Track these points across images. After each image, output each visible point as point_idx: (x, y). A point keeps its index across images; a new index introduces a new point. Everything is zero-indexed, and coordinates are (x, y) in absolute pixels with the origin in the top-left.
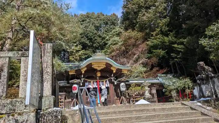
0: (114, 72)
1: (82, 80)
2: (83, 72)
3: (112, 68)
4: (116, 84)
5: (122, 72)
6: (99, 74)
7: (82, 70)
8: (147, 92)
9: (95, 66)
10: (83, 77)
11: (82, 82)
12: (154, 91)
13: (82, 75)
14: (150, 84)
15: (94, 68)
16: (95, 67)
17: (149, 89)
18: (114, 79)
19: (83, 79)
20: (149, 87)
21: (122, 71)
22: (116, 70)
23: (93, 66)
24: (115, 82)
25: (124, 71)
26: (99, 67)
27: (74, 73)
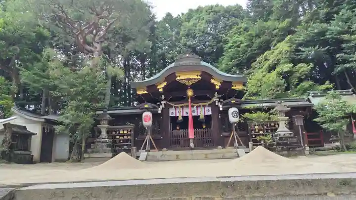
0: (217, 87)
1: (163, 104)
2: (161, 90)
3: (213, 81)
5: (232, 88)
6: (190, 93)
7: (159, 87)
8: (282, 124)
9: (181, 78)
10: (165, 100)
11: (164, 106)
12: (299, 122)
13: (163, 96)
14: (289, 109)
15: (181, 82)
16: (182, 80)
17: (288, 118)
18: (219, 101)
19: (165, 102)
20: (287, 114)
21: (233, 86)
22: (219, 84)
23: (178, 78)
24: (221, 106)
25: (235, 86)
26: (189, 80)
27: (146, 92)
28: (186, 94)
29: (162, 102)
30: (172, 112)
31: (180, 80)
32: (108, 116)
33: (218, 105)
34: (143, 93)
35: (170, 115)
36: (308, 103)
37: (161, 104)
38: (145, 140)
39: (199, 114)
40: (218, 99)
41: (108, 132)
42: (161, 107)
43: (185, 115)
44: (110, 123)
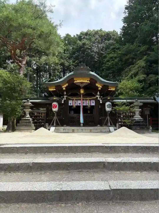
0: (100, 89)
1: (65, 98)
2: (64, 89)
3: (97, 85)
4: (101, 102)
5: (109, 89)
6: (82, 91)
7: (63, 87)
8: (137, 113)
9: (78, 81)
10: (66, 95)
11: (65, 99)
12: (147, 113)
13: (65, 92)
14: (142, 104)
16: (78, 83)
17: (141, 110)
19: (66, 96)
20: (140, 107)
22: (101, 87)
23: (75, 82)
24: (101, 101)
25: (111, 89)
26: (82, 83)
27: (54, 89)
28: (80, 92)
29: (64, 96)
30: (71, 103)
31: (76, 83)
32: (30, 103)
33: (99, 100)
34: (53, 90)
35: (69, 105)
36: (153, 101)
37: (64, 97)
38: (53, 120)
39: (87, 105)
40: (99, 96)
41: (30, 114)
42: (63, 99)
43: (78, 105)
44: (31, 108)
